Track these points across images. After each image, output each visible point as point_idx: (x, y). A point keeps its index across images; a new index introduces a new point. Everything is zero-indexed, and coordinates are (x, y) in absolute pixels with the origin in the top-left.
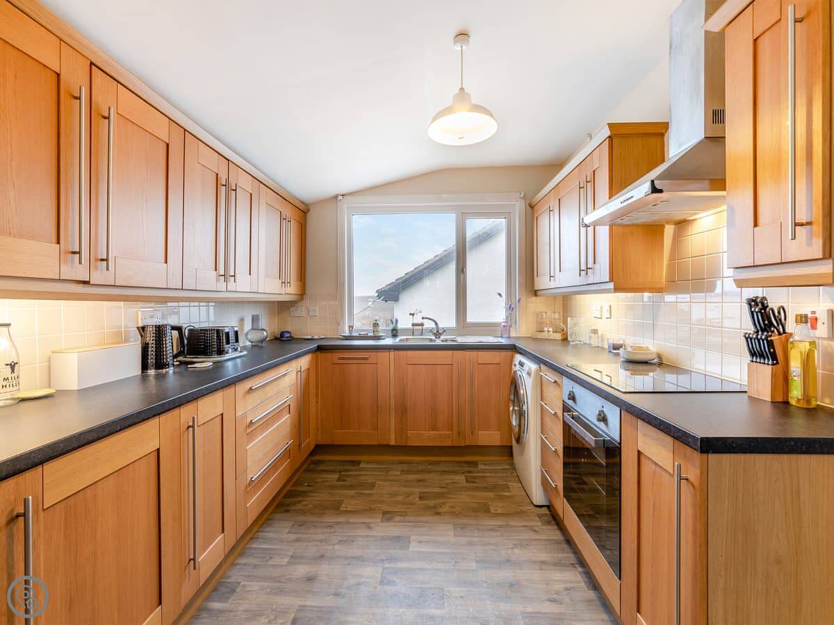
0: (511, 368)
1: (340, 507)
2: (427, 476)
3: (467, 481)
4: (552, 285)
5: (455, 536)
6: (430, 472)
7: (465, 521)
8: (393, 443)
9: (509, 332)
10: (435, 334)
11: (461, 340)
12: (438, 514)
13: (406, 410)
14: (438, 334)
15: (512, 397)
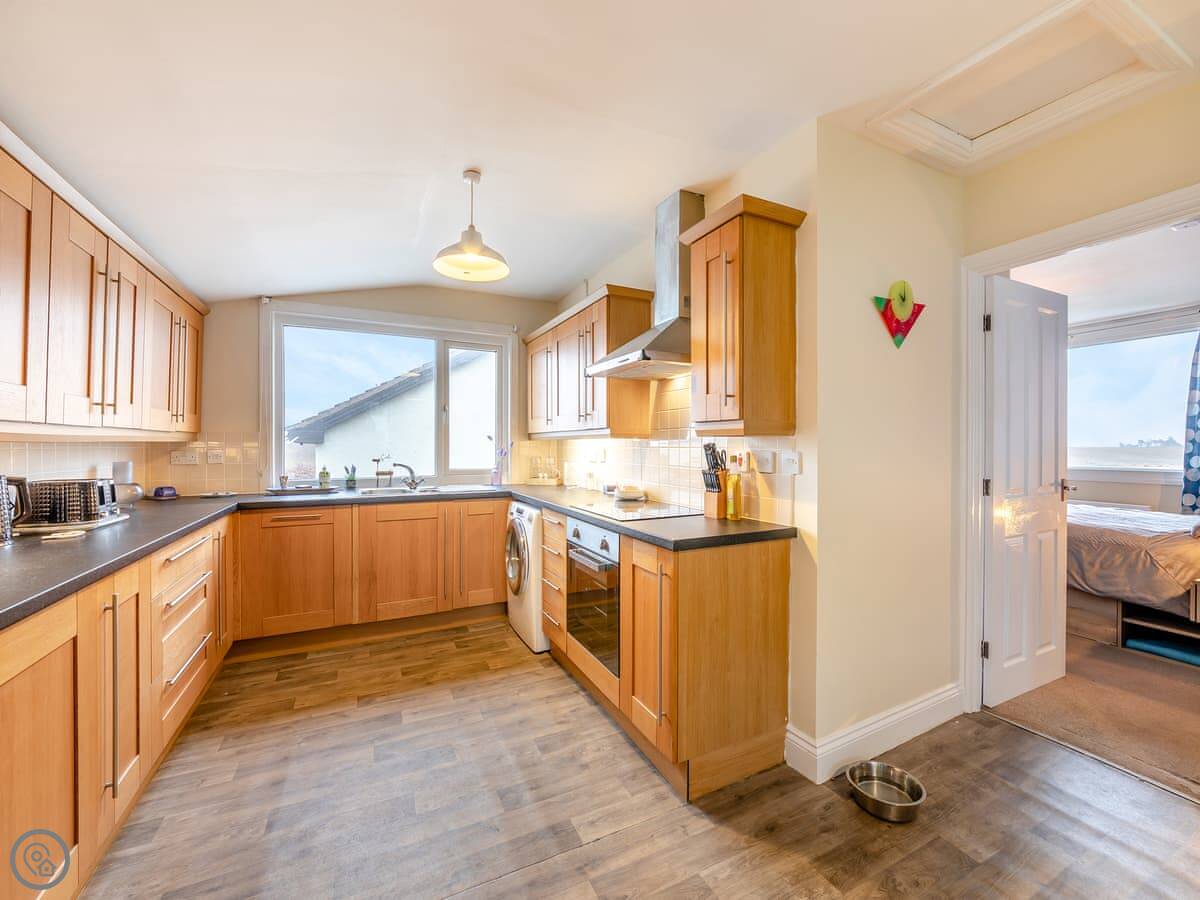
0: (507, 517)
1: (293, 706)
2: (407, 652)
3: (458, 647)
4: (549, 428)
5: (454, 698)
6: (410, 646)
7: (463, 683)
8: (356, 621)
9: (501, 480)
10: (410, 485)
11: (444, 490)
12: (429, 684)
13: (374, 578)
14: (413, 484)
15: (508, 547)
